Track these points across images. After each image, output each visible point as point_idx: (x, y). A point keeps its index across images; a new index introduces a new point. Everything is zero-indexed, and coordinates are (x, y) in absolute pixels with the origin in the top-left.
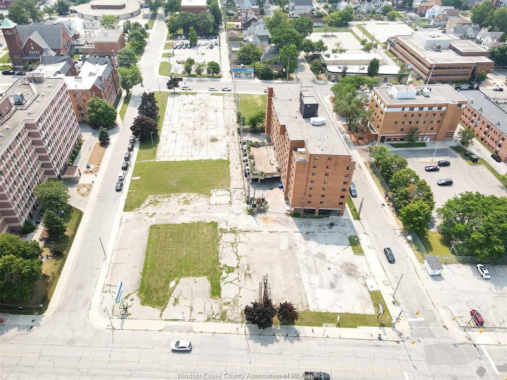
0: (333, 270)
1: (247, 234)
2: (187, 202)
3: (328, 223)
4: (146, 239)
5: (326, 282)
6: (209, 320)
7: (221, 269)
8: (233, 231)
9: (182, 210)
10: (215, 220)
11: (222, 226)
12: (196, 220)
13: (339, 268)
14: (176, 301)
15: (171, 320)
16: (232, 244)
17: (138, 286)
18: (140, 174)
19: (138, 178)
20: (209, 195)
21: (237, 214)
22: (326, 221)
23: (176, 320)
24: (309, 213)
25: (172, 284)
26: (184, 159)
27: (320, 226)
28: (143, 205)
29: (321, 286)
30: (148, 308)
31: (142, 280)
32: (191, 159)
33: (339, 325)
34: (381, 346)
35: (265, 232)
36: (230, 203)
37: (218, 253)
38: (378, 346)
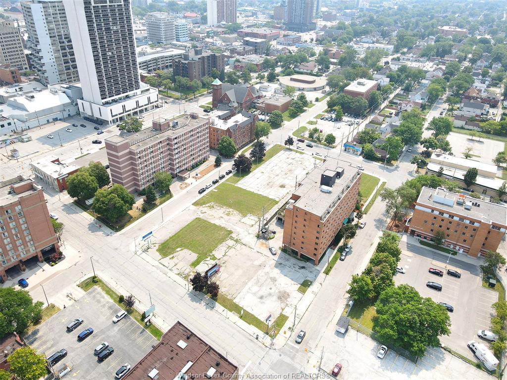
0: (272, 291)
1: (243, 246)
2: (228, 214)
3: (302, 265)
4: (189, 222)
5: (260, 294)
6: (178, 274)
7: (210, 255)
8: (237, 241)
9: (222, 217)
10: (233, 231)
11: (234, 235)
12: (222, 226)
13: (277, 291)
14: (173, 257)
15: (162, 264)
16: (229, 247)
17: (163, 242)
18: (219, 189)
19: (216, 191)
20: (245, 216)
21: (249, 233)
22: (302, 264)
23: (164, 266)
24: (294, 253)
25: (178, 249)
26: (252, 190)
27: (294, 264)
28: (204, 206)
29: (254, 294)
30: (158, 254)
31: (168, 240)
32: (256, 192)
33: (241, 317)
34: (254, 342)
35: (255, 250)
36: (252, 226)
37: (216, 247)
38: (251, 340)
